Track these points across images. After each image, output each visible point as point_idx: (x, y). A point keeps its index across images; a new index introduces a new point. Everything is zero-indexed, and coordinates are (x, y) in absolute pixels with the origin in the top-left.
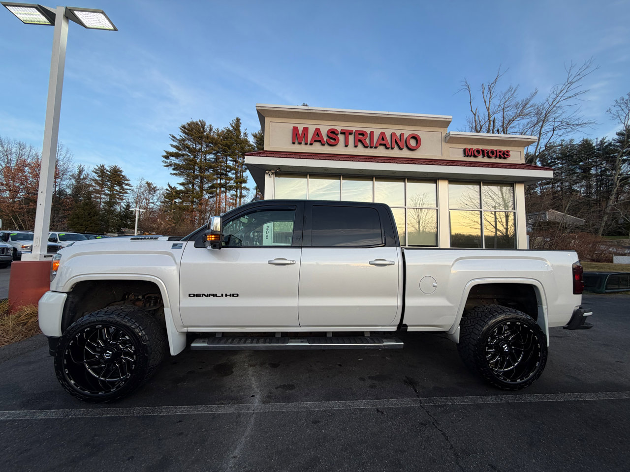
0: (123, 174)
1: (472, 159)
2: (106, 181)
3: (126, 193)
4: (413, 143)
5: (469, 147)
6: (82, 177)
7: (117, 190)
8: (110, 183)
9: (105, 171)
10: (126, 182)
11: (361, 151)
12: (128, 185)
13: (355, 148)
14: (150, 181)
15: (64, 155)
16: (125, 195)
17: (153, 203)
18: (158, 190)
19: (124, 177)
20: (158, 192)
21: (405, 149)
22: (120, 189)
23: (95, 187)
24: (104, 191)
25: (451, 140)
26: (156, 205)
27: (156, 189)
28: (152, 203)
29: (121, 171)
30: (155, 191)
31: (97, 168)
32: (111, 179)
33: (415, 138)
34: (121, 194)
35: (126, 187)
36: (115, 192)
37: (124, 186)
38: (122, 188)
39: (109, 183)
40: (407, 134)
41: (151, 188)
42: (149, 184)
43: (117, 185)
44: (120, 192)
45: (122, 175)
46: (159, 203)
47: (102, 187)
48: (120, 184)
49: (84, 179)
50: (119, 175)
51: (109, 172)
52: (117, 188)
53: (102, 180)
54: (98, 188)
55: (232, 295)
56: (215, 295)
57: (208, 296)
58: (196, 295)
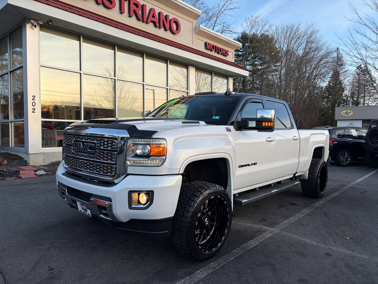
1: (209, 52)
4: (174, 27)
5: (209, 41)
11: (133, 22)
13: (129, 18)
21: (169, 32)
25: (199, 32)
33: (177, 23)
40: (171, 17)
55: (254, 164)
56: (249, 165)
57: (246, 166)
58: (242, 166)
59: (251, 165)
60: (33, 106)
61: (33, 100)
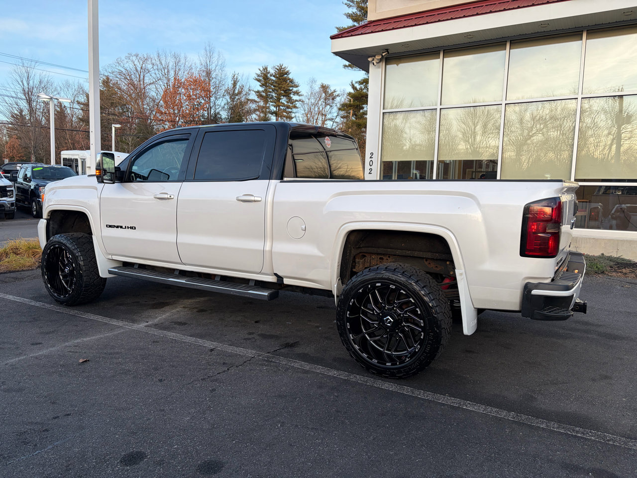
0: (290, 76)
2: (270, 92)
3: (295, 107)
6: (236, 92)
7: (283, 104)
8: (276, 94)
9: (269, 75)
10: (295, 89)
12: (297, 93)
14: (326, 83)
15: (216, 62)
16: (294, 110)
17: (331, 119)
18: (338, 95)
19: (292, 81)
20: (338, 99)
22: (288, 102)
23: (258, 102)
24: (269, 108)
26: (337, 122)
27: (335, 94)
28: (329, 119)
29: (288, 72)
30: (333, 99)
31: (259, 72)
32: (277, 88)
34: (290, 110)
35: (295, 97)
36: (281, 107)
37: (292, 96)
38: (290, 100)
39: (274, 95)
41: (327, 94)
42: (324, 88)
43: (284, 96)
44: (288, 107)
45: (289, 79)
46: (338, 120)
47: (266, 102)
48: (287, 93)
49: (240, 93)
50: (285, 80)
51: (274, 76)
52: (284, 100)
53: (265, 91)
54: (262, 104)
55: (131, 228)
56: (121, 227)
57: (117, 227)
58: (110, 226)
59: (126, 228)
60: (370, 166)
61: (371, 158)
